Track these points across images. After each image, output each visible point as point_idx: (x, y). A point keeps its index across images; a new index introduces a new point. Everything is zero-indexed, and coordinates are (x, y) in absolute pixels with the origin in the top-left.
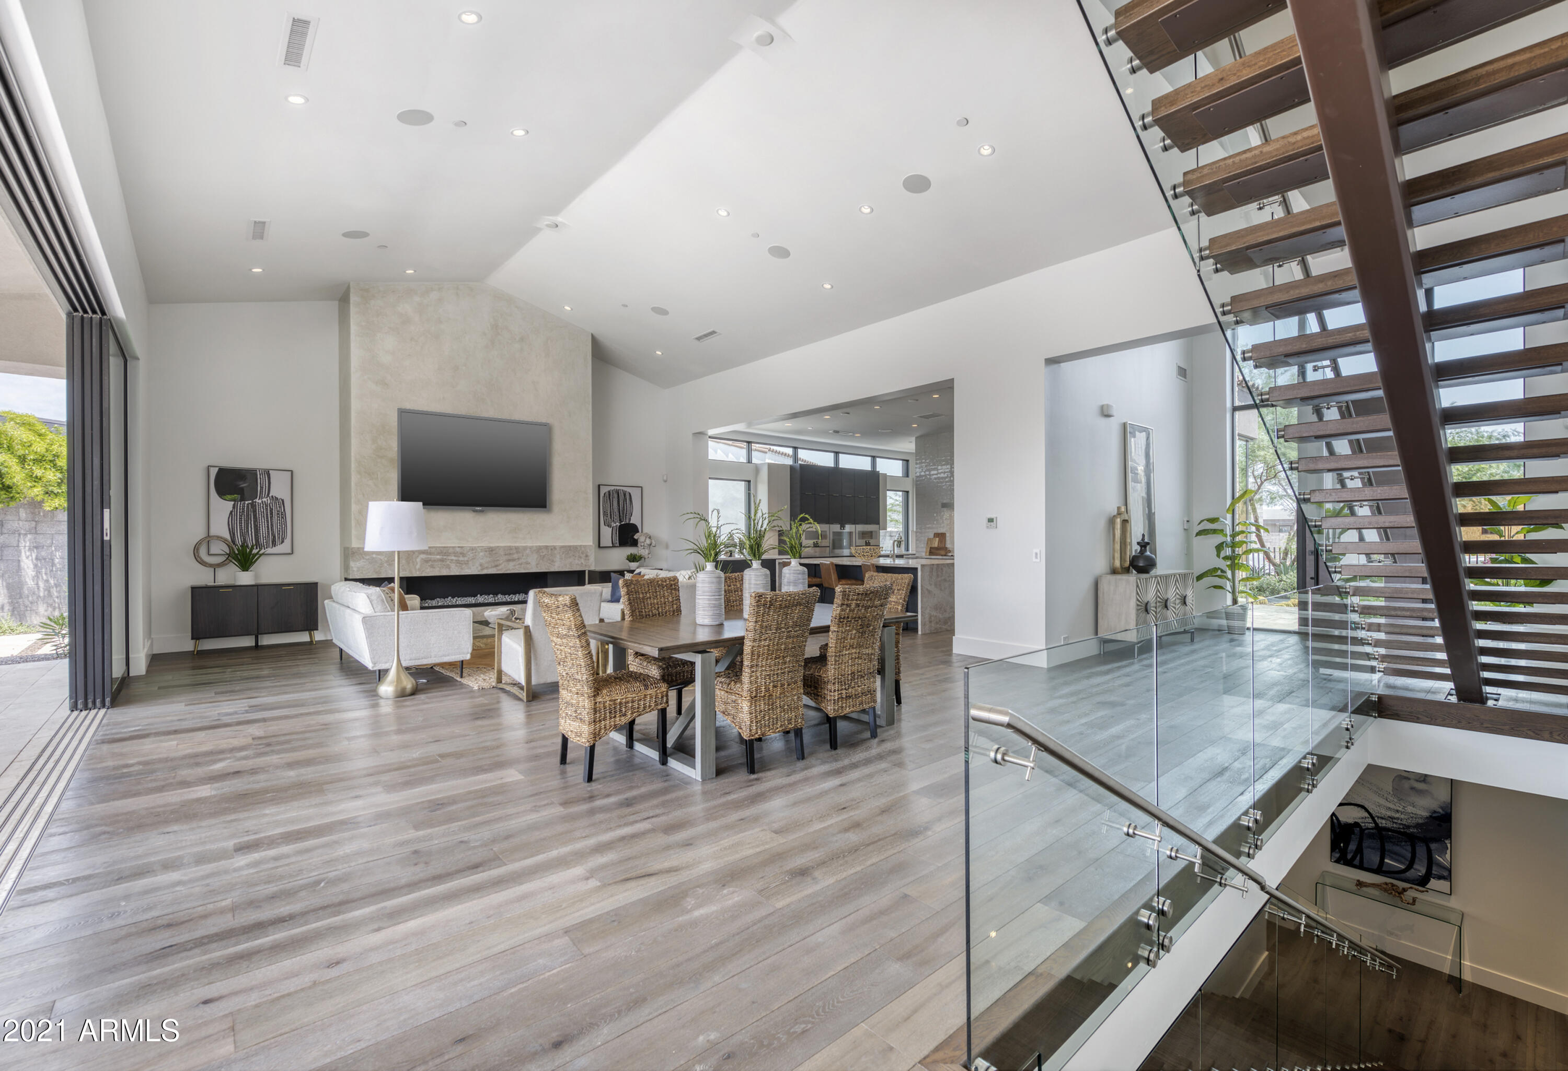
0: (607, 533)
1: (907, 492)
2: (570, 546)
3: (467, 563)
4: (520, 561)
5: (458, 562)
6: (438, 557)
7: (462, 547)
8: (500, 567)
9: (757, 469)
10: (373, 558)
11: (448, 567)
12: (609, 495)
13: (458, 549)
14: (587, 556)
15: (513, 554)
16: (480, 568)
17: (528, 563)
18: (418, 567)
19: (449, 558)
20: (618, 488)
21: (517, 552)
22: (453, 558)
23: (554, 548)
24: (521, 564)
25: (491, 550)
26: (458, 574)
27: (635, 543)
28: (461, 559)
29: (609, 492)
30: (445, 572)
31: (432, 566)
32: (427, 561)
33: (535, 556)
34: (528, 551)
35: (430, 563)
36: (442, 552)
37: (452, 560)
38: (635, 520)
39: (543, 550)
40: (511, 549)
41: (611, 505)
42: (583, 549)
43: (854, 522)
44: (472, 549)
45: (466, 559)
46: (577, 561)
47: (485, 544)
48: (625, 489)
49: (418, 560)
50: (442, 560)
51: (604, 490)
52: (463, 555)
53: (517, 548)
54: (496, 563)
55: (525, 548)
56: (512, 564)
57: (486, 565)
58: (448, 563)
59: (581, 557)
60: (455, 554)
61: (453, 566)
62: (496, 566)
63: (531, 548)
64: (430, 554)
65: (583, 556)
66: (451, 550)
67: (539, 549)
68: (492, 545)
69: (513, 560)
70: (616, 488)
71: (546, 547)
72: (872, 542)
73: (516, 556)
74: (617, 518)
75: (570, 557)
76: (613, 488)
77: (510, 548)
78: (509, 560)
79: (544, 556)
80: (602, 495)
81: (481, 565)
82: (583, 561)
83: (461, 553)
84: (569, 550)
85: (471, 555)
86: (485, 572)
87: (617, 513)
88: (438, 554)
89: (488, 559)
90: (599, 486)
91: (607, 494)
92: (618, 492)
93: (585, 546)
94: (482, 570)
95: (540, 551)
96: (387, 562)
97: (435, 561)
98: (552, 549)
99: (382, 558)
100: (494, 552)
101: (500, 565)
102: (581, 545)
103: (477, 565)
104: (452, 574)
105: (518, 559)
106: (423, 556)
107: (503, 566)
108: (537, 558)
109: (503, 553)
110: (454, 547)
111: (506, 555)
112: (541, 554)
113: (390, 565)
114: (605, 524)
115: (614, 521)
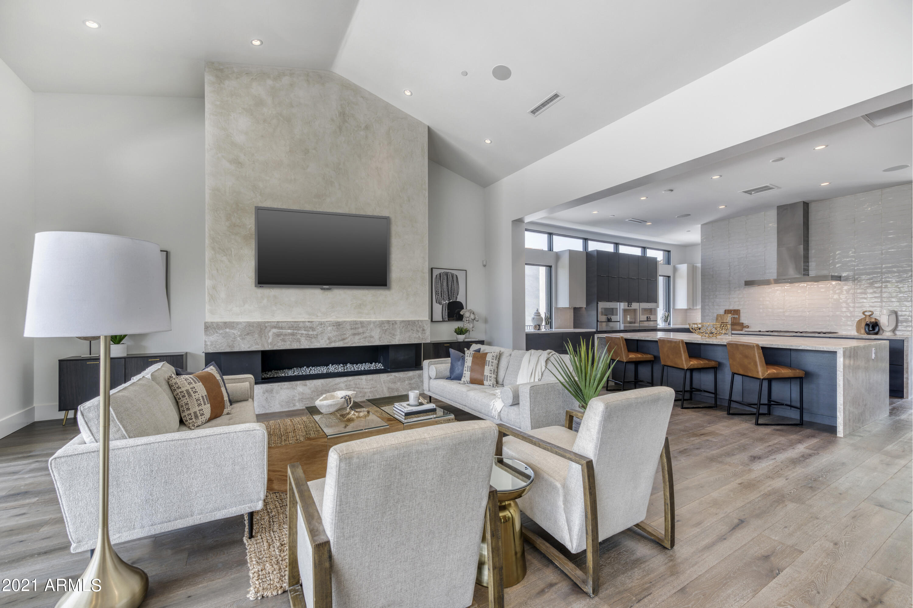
0: (438, 309)
1: (669, 277)
2: (409, 321)
3: (316, 337)
4: (365, 335)
5: (308, 336)
6: (289, 331)
7: (312, 322)
8: (346, 341)
9: (558, 256)
10: (226, 333)
11: (299, 341)
12: (440, 277)
13: (308, 324)
14: (423, 330)
15: (358, 328)
16: (328, 341)
17: (371, 337)
18: (270, 341)
19: (300, 332)
20: (447, 271)
21: (362, 327)
22: (303, 332)
23: (395, 322)
24: (366, 338)
25: (338, 325)
26: (307, 347)
27: (460, 318)
28: (311, 333)
29: (440, 274)
30: (295, 346)
31: (283, 340)
32: (278, 335)
33: (378, 330)
34: (372, 326)
35: (282, 337)
36: (293, 327)
37: (302, 334)
38: (460, 298)
39: (386, 325)
41: (442, 285)
42: (420, 323)
43: (638, 301)
44: (321, 324)
45: (315, 333)
46: (415, 335)
47: (333, 318)
48: (453, 272)
49: (270, 334)
50: (293, 334)
51: (436, 272)
52: (313, 329)
53: (362, 323)
54: (343, 337)
55: (369, 323)
56: (357, 337)
57: (333, 339)
58: (298, 337)
59: (418, 331)
60: (306, 328)
61: (303, 340)
62: (344, 339)
63: (374, 322)
64: (282, 328)
65: (420, 330)
66: (301, 325)
67: (382, 323)
68: (340, 320)
69: (359, 334)
70: (445, 271)
71: (388, 322)
72: (652, 318)
73: (361, 330)
74: (446, 296)
75: (409, 331)
76: (443, 271)
77: (356, 323)
78: (354, 334)
79: (386, 330)
80: (434, 277)
81: (329, 339)
82: (420, 334)
83: (310, 328)
84: (409, 325)
85: (319, 329)
86: (333, 345)
87: (447, 292)
88: (289, 328)
89: (335, 333)
90: (432, 269)
91: (438, 276)
92: (447, 274)
93: (422, 321)
94: (330, 343)
95: (383, 326)
96: (240, 336)
97: (286, 335)
98: (393, 324)
99: (235, 332)
100: (341, 326)
101: (346, 338)
102: (419, 320)
103: (326, 338)
104: (302, 347)
105: (363, 333)
106: (275, 330)
107: (349, 339)
108: (380, 332)
109: (349, 327)
110: (304, 322)
111: (352, 329)
112: (384, 328)
113: (243, 339)
114: (436, 302)
115: (443, 299)
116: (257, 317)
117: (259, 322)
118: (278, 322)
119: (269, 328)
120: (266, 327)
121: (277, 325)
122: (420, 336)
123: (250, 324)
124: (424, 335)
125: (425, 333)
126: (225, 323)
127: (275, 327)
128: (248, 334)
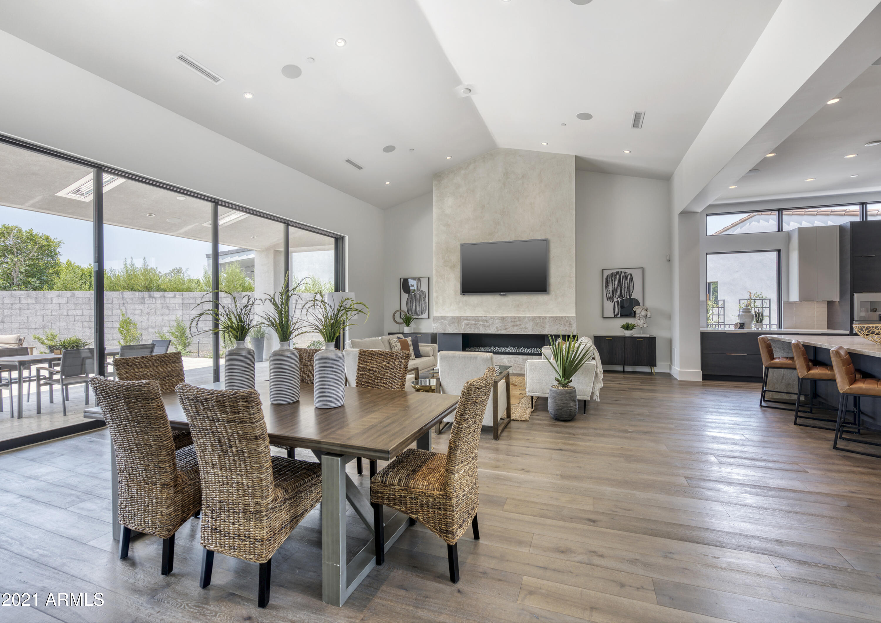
0: (610, 306)
2: (557, 317)
3: (489, 326)
4: (521, 327)
5: (484, 325)
6: (473, 322)
7: (486, 317)
8: (508, 330)
9: (789, 235)
10: (442, 322)
11: (478, 328)
12: (612, 276)
13: (484, 318)
14: (570, 324)
15: (516, 321)
16: (496, 330)
17: (526, 328)
18: (463, 328)
19: (479, 323)
20: (619, 270)
21: (519, 321)
22: (481, 323)
23: (545, 318)
24: (522, 328)
25: (503, 319)
26: (483, 333)
28: (486, 324)
30: (476, 332)
31: (470, 328)
32: (467, 324)
33: (531, 323)
34: (526, 320)
35: (469, 326)
36: (475, 319)
37: (480, 324)
38: (636, 295)
39: (537, 319)
40: (515, 318)
41: (613, 284)
42: (567, 319)
44: (492, 318)
45: (488, 324)
46: (562, 328)
47: (499, 314)
48: (626, 271)
49: (463, 324)
50: (475, 324)
51: (607, 273)
52: (487, 321)
53: (519, 318)
54: (507, 327)
55: (525, 318)
56: (516, 328)
57: (500, 328)
58: (478, 326)
59: (565, 325)
60: (482, 321)
61: (481, 328)
62: (506, 329)
63: (528, 317)
64: (469, 320)
65: (567, 324)
66: (480, 318)
67: (534, 319)
68: (504, 315)
69: (517, 325)
70: (617, 270)
71: (539, 317)
73: (518, 323)
74: (619, 294)
75: (557, 325)
76: (614, 271)
77: (514, 317)
78: (514, 326)
79: (537, 324)
80: (604, 277)
81: (497, 328)
82: (567, 328)
83: (485, 320)
84: (556, 320)
85: (491, 321)
86: (499, 332)
87: (619, 291)
88: (473, 320)
89: (501, 325)
90: (602, 270)
91: (610, 275)
92: (619, 274)
93: (568, 317)
94: (498, 331)
95: (535, 320)
96: (449, 324)
97: (471, 324)
98: (543, 319)
99: (446, 322)
100: (505, 320)
101: (508, 328)
102: (565, 316)
103: (495, 327)
104: (481, 333)
105: (520, 325)
106: (465, 321)
107: (510, 329)
108: (533, 325)
109: (510, 321)
110: (481, 317)
111: (512, 322)
112: (536, 322)
113: (450, 326)
114: (607, 300)
115: (615, 296)
116: (457, 314)
117: (457, 316)
118: (467, 316)
119: (462, 320)
120: (461, 319)
121: (467, 318)
122: (567, 329)
123: (453, 318)
124: (571, 328)
125: (572, 327)
126: (442, 317)
127: (466, 320)
128: (452, 323)
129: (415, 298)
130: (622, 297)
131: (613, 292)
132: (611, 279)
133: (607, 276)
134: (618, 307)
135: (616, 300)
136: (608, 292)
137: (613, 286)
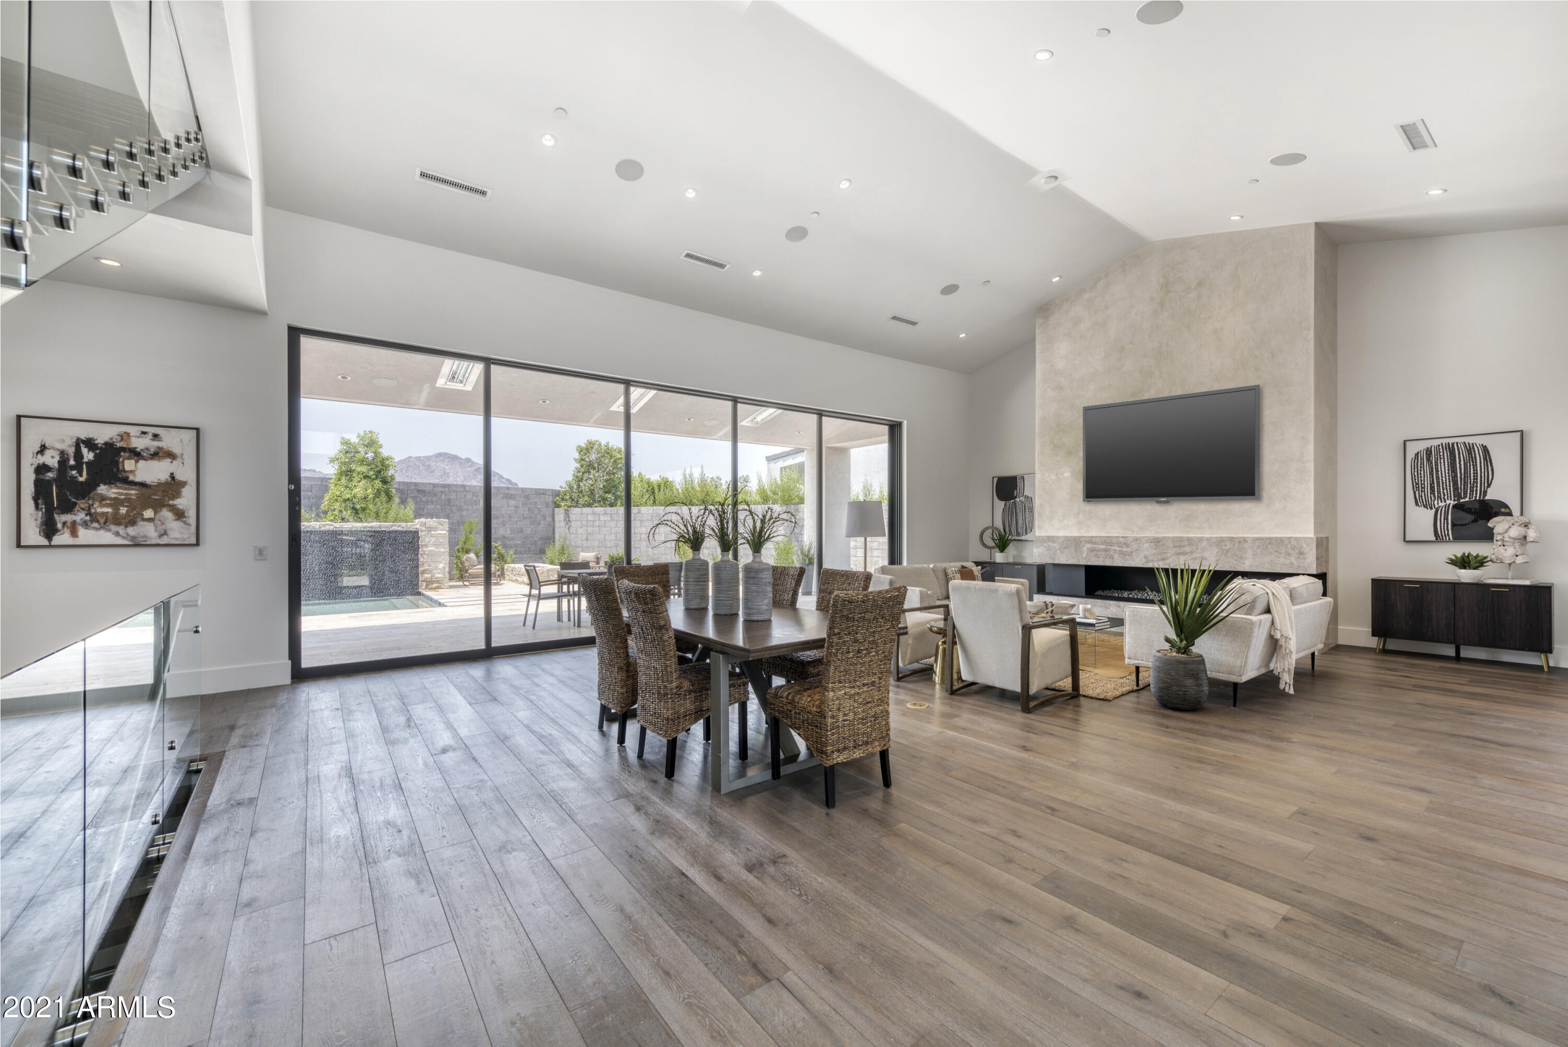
0: (1423, 518)
2: (1270, 539)
3: (1130, 554)
4: (1194, 556)
5: (1122, 553)
6: (1102, 546)
7: (1126, 537)
8: (1168, 561)
10: (1049, 546)
11: (1112, 557)
12: (1429, 454)
13: (1121, 540)
14: (1301, 553)
15: (1184, 546)
16: (1144, 560)
18: (1084, 555)
19: (1113, 548)
20: (1451, 441)
21: (1190, 545)
22: (1116, 548)
23: (1245, 540)
25: (1157, 541)
26: (1121, 565)
27: (1485, 536)
28: (1125, 549)
29: (1429, 451)
31: (1097, 556)
32: (1092, 550)
34: (1205, 543)
35: (1095, 553)
36: (1106, 542)
37: (1115, 550)
38: (1501, 494)
40: (1182, 541)
41: (1434, 471)
42: (1294, 543)
44: (1136, 539)
45: (1129, 550)
46: (1282, 560)
47: (1151, 533)
49: (1085, 549)
50: (1106, 550)
51: (1417, 448)
52: (1127, 545)
53: (1189, 539)
54: (1163, 556)
55: (1201, 540)
57: (1151, 558)
58: (1112, 553)
59: (1289, 555)
60: (1119, 544)
61: (1116, 556)
62: (1164, 559)
63: (1209, 539)
64: (1095, 543)
66: (1114, 540)
67: (1220, 542)
68: (1160, 535)
69: (1185, 554)
70: (1445, 441)
71: (1232, 539)
73: (1188, 549)
74: (1448, 492)
75: (1271, 553)
76: (1436, 442)
77: (1180, 539)
78: (1179, 554)
79: (1228, 551)
80: (1411, 456)
81: (1146, 557)
82: (1293, 559)
83: (1124, 544)
85: (1134, 546)
87: (1450, 484)
88: (1103, 544)
89: (1153, 551)
90: (1405, 442)
91: (1424, 454)
92: (1451, 449)
93: (1297, 539)
94: (1147, 562)
95: (1222, 544)
96: (1059, 549)
97: (1099, 550)
98: (1240, 542)
99: (1055, 545)
100: (1161, 543)
101: (1168, 558)
102: (1290, 538)
103: (1142, 556)
104: (1115, 564)
105: (1192, 552)
106: (1089, 545)
107: (1171, 559)
108: (1217, 553)
109: (1171, 545)
110: (1117, 537)
111: (1175, 547)
112: (1224, 547)
113: (1062, 552)
114: (1417, 504)
115: (1439, 497)
116: (1075, 533)
117: (1075, 537)
118: (1092, 537)
119: (1083, 543)
120: (1081, 542)
121: (1091, 540)
122: (1294, 562)
123: (1067, 539)
124: (1302, 561)
125: (1304, 558)
126: (1048, 537)
127: (1089, 542)
128: (1066, 548)
129: (1016, 508)
130: (1458, 496)
131: (1432, 488)
132: (1428, 459)
133: (1417, 455)
134: (1446, 518)
135: (1443, 504)
136: (1416, 487)
137: (1431, 474)
